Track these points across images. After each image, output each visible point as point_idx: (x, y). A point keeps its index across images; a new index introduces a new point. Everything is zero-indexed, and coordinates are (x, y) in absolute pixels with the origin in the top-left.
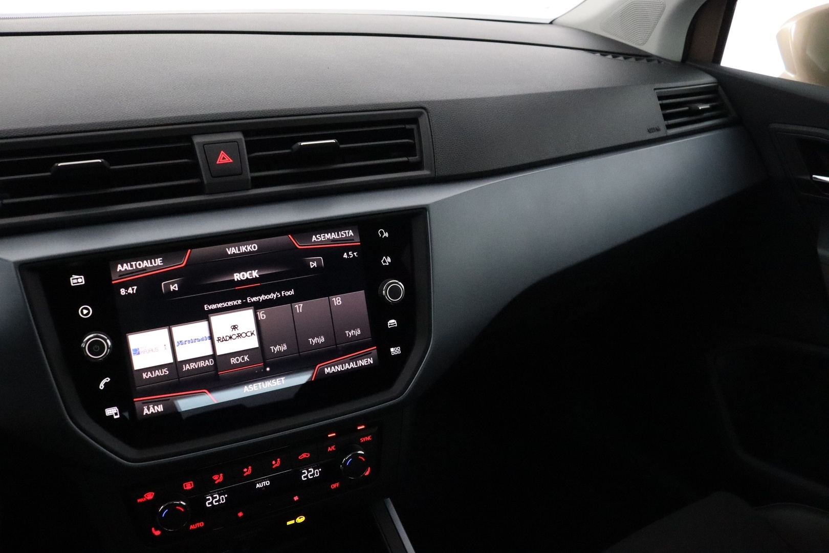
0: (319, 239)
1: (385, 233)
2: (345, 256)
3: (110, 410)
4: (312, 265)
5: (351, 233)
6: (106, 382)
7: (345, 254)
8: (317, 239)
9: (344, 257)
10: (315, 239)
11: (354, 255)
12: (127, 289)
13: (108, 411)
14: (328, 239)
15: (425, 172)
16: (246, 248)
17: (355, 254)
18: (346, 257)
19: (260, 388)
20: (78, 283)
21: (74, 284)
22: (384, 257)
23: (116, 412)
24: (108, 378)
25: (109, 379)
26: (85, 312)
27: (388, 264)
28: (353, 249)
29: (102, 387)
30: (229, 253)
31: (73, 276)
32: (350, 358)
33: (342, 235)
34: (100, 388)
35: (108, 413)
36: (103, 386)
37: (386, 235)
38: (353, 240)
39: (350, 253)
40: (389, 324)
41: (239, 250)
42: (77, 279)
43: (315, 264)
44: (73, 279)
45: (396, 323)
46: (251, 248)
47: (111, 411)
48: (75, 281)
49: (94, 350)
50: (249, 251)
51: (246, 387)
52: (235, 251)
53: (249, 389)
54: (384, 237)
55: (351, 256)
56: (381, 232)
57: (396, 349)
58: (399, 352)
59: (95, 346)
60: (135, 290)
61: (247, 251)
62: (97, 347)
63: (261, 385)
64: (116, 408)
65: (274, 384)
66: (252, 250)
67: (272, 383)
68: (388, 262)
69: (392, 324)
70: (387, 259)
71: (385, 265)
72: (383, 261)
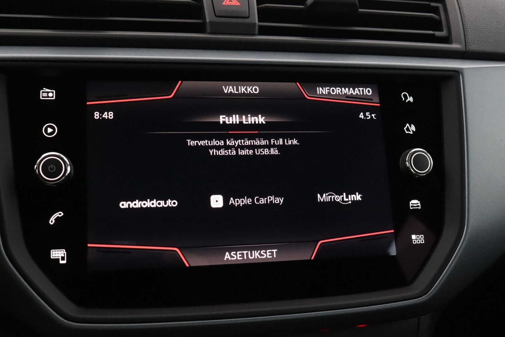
1: (410, 97)
2: (361, 116)
3: (57, 252)
5: (370, 91)
7: (362, 113)
9: (360, 117)
11: (372, 117)
12: (102, 113)
13: (54, 252)
15: (455, 46)
16: (246, 89)
17: (373, 115)
18: (363, 117)
19: (245, 258)
20: (48, 97)
21: (43, 97)
22: (408, 125)
23: (63, 256)
24: (61, 212)
25: (62, 214)
26: (50, 130)
27: (412, 133)
28: (372, 110)
29: (52, 222)
30: (226, 92)
34: (50, 222)
35: (54, 255)
36: (54, 221)
37: (411, 99)
38: (372, 100)
39: (367, 113)
40: (411, 205)
41: (237, 90)
42: (48, 92)
45: (419, 204)
46: (252, 89)
47: (58, 254)
49: (49, 170)
50: (248, 92)
51: (227, 253)
52: (232, 90)
53: (231, 257)
54: (408, 101)
55: (368, 117)
56: (405, 95)
57: (418, 237)
58: (422, 241)
59: (52, 165)
60: (111, 115)
61: (246, 92)
62: (53, 168)
63: (247, 254)
64: (63, 251)
65: (263, 256)
66: (252, 92)
67: (260, 254)
68: (412, 130)
69: (414, 205)
70: (410, 127)
71: (408, 133)
72: (406, 129)
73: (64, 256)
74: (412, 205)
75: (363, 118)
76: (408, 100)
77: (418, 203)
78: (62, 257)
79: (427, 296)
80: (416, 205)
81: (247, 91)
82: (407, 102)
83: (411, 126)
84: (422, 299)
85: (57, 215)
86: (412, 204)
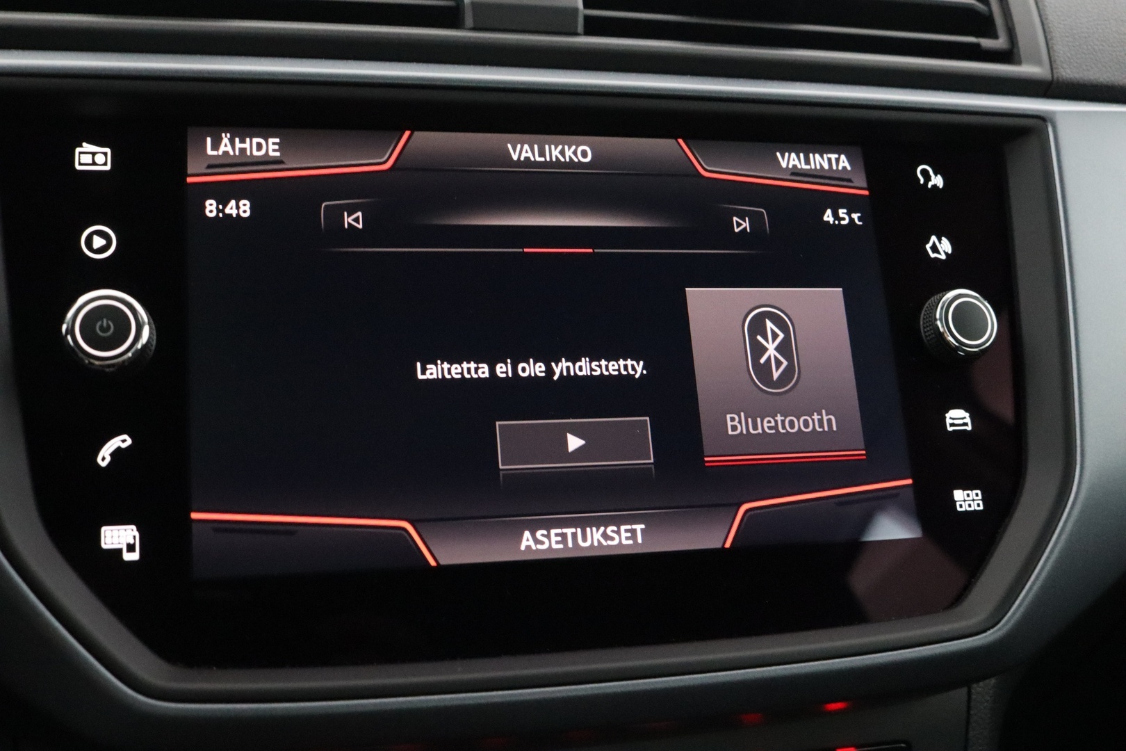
1: (936, 175)
2: (828, 217)
3: (115, 533)
4: (739, 225)
5: (844, 162)
6: (119, 449)
7: (829, 212)
9: (825, 218)
11: (852, 220)
12: (223, 202)
13: (108, 533)
15: (1026, 68)
16: (562, 153)
17: (855, 216)
18: (831, 220)
19: (570, 544)
20: (94, 163)
21: (80, 164)
22: (934, 238)
23: (132, 542)
24: (125, 437)
25: (130, 441)
26: (98, 242)
27: (943, 257)
28: (851, 203)
29: (103, 459)
30: (515, 157)
32: (837, 500)
33: (818, 163)
34: (99, 460)
35: (109, 540)
36: (108, 459)
37: (937, 181)
38: (850, 180)
39: (841, 211)
40: (948, 421)
41: (542, 154)
42: (94, 154)
43: (746, 224)
45: (968, 420)
46: (575, 153)
47: (118, 537)
49: (99, 332)
50: (568, 160)
51: (527, 534)
52: (530, 154)
53: (537, 541)
54: (932, 186)
55: (844, 219)
56: (924, 172)
57: (968, 495)
58: (978, 505)
59: (105, 321)
60: (244, 208)
61: (563, 160)
62: (109, 327)
63: (574, 535)
64: (132, 529)
65: (612, 539)
66: (576, 160)
67: (605, 535)
68: (944, 251)
69: (956, 422)
70: (940, 243)
71: (936, 257)
72: (930, 247)
73: (134, 544)
74: (952, 421)
75: (831, 222)
76: (933, 184)
77: (965, 418)
78: (128, 545)
79: (999, 629)
80: (961, 422)
81: (564, 157)
82: (929, 187)
83: (942, 242)
84: (986, 637)
85: (116, 443)
86: (951, 418)
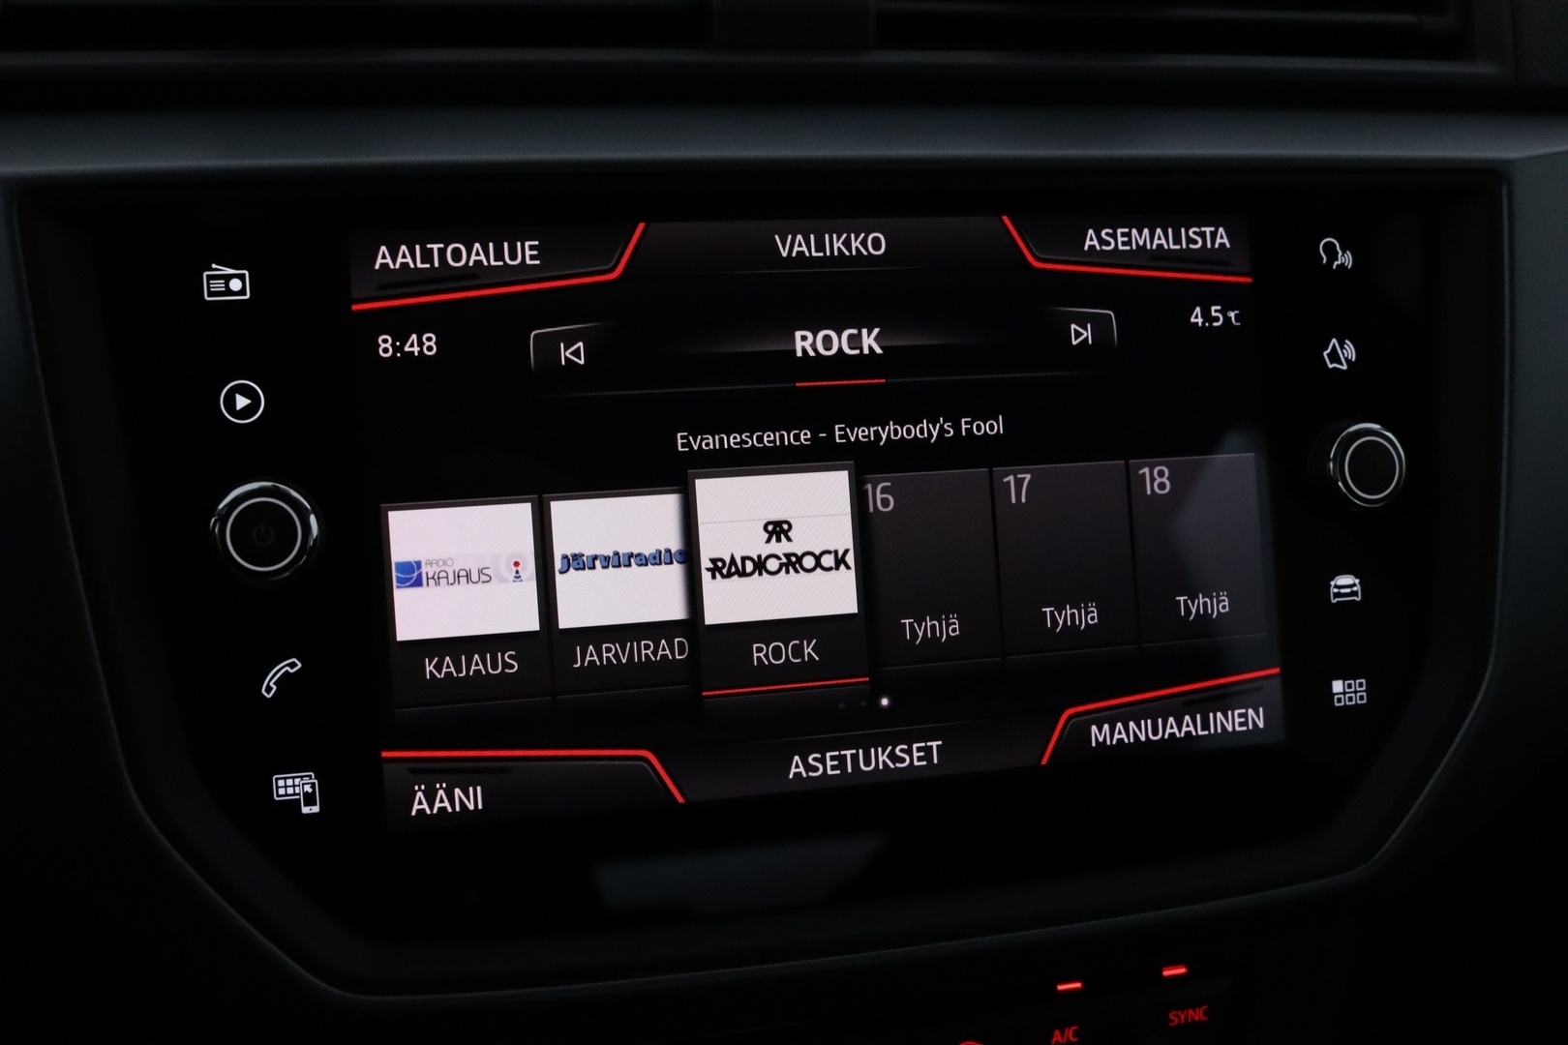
0: (1108, 244)
1: (1344, 252)
2: (1197, 318)
3: (289, 782)
4: (1078, 334)
5: (1223, 239)
6: (287, 674)
7: (1198, 310)
8: (1102, 242)
10: (1095, 242)
11: (1227, 319)
12: (401, 337)
13: (281, 782)
14: (1142, 249)
15: (1481, 69)
16: (847, 244)
17: (1232, 314)
18: (1200, 321)
19: (850, 770)
20: (229, 292)
21: (211, 294)
22: (1334, 341)
23: (310, 790)
24: (294, 660)
25: (299, 665)
26: (242, 402)
27: (1345, 367)
28: (1227, 296)
29: (269, 689)
30: (785, 254)
31: (214, 266)
32: (1183, 698)
33: (1190, 240)
34: (263, 691)
35: (282, 791)
36: (275, 688)
37: (1345, 259)
38: (1228, 263)
39: (1213, 308)
40: (1333, 590)
41: (820, 247)
42: (228, 278)
43: (1087, 334)
44: (210, 278)
45: (1358, 588)
46: (864, 243)
47: (292, 786)
48: (218, 285)
49: (255, 539)
50: (854, 253)
51: (797, 759)
52: (804, 248)
53: (809, 768)
54: (1338, 265)
55: (1217, 319)
56: (1329, 248)
57: (1350, 686)
58: (1362, 698)
59: (263, 525)
60: (430, 344)
61: (847, 253)
62: (268, 534)
63: (855, 757)
64: (310, 777)
65: (903, 760)
66: (865, 253)
67: (893, 757)
68: (1346, 359)
69: (1343, 591)
70: (1342, 348)
71: (1335, 368)
72: (1328, 355)
73: (314, 792)
74: (1336, 590)
75: (1200, 325)
76: (1339, 262)
77: (1354, 585)
78: (306, 794)
80: (1348, 590)
81: (850, 251)
82: (1334, 267)
83: (1346, 346)
85: (282, 668)
86: (1336, 586)
